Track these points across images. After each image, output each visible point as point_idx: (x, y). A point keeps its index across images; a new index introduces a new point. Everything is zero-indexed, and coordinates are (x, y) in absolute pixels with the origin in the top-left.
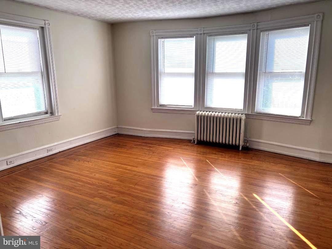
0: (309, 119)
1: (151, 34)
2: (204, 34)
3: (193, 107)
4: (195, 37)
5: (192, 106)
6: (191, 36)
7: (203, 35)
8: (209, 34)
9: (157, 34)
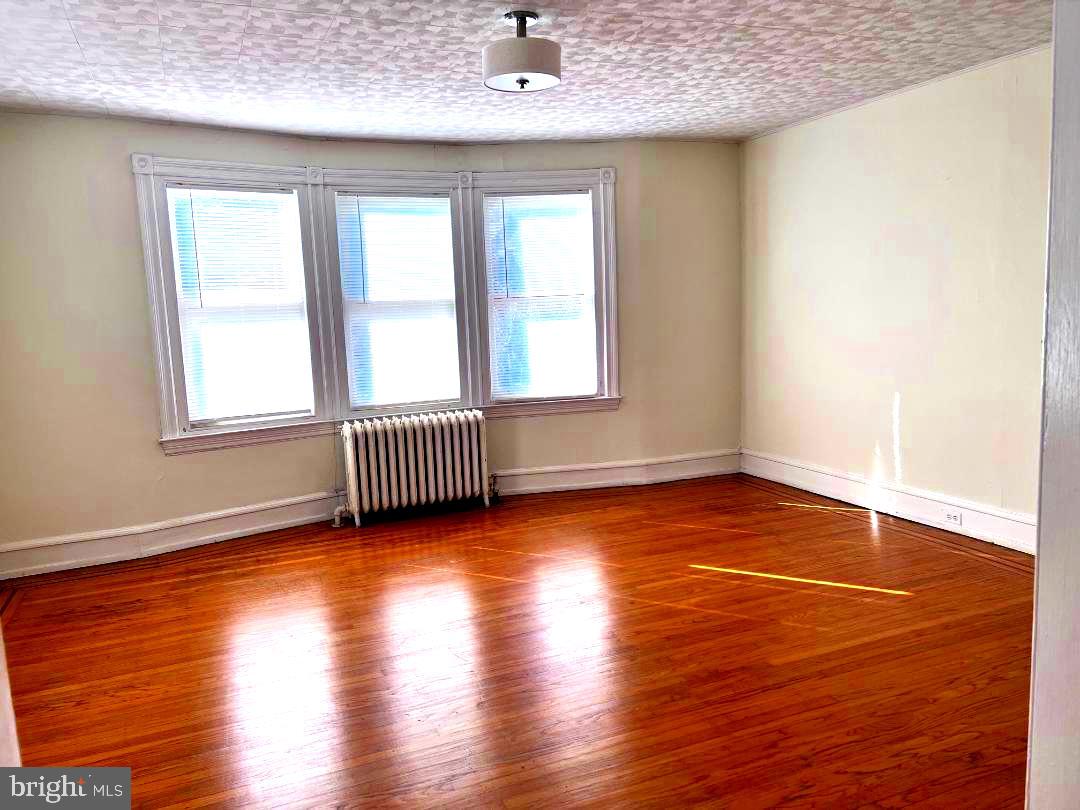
0: (615, 395)
1: (137, 168)
2: (325, 185)
3: (313, 413)
4: (295, 191)
5: (310, 411)
6: (285, 189)
7: (321, 188)
8: (339, 188)
9: (158, 169)
